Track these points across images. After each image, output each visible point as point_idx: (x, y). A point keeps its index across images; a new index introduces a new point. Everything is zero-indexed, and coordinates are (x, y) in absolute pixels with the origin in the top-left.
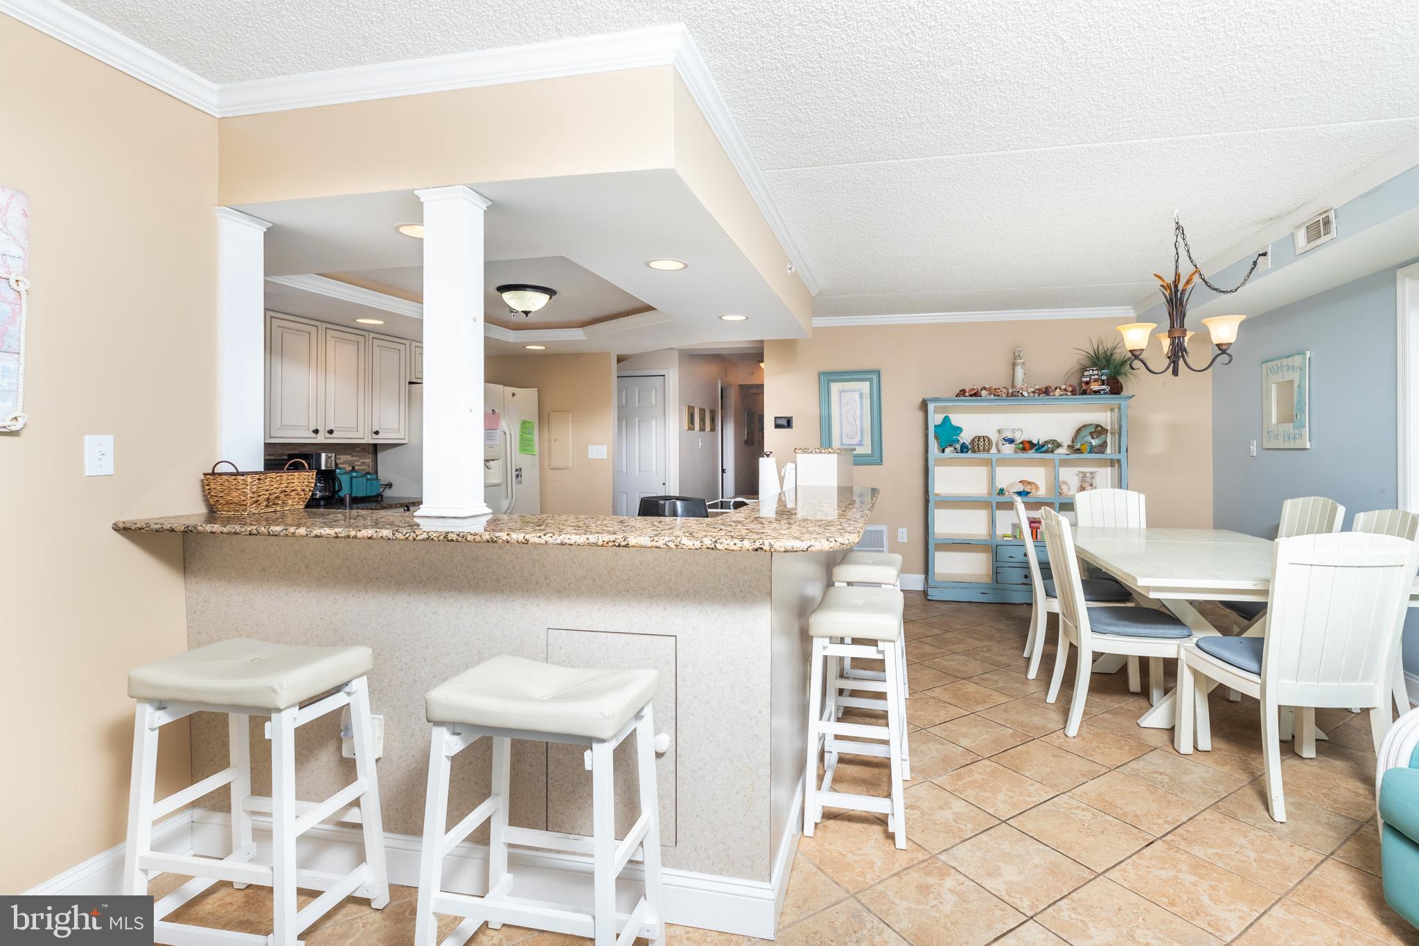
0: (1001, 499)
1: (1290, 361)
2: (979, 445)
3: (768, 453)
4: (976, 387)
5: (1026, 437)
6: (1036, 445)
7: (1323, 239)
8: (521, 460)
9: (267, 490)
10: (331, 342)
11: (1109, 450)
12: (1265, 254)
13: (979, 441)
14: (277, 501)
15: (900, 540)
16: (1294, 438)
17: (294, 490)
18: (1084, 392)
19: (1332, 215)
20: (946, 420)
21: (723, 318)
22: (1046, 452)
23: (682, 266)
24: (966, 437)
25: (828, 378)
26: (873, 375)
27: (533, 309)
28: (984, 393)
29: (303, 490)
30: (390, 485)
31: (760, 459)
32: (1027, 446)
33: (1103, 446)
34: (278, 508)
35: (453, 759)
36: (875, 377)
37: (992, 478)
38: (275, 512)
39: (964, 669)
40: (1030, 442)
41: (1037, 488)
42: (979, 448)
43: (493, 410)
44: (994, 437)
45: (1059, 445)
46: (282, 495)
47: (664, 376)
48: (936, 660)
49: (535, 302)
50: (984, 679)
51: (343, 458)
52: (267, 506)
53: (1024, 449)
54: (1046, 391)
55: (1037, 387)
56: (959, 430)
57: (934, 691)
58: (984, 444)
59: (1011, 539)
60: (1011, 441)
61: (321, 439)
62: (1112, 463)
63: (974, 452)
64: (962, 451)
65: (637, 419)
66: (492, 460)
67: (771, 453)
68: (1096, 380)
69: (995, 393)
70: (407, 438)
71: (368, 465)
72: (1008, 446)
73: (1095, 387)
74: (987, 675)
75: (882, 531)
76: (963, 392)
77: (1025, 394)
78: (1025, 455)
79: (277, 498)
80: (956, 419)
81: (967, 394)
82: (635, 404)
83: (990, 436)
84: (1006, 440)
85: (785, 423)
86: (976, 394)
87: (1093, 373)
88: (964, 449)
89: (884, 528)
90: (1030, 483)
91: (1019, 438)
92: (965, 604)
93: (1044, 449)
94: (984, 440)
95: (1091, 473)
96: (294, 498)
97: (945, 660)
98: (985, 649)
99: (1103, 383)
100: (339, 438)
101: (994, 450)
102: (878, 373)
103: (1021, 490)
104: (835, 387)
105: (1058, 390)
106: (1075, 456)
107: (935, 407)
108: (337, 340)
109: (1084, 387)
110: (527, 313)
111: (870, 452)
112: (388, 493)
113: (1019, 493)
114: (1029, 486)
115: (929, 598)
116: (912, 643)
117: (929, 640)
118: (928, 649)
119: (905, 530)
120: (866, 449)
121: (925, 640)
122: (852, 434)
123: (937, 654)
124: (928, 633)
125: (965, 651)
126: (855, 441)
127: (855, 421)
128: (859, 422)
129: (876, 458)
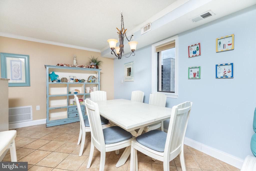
0: (70, 95)
1: (130, 64)
2: (64, 80)
4: (62, 64)
5: (77, 78)
6: (79, 80)
7: (148, 30)
12: (133, 35)
13: (63, 79)
15: (37, 110)
16: (131, 79)
18: (91, 68)
19: (150, 24)
22: (82, 82)
24: (60, 78)
25: (5, 55)
28: (65, 65)
32: (77, 80)
33: (95, 81)
36: (27, 58)
37: (68, 90)
39: (55, 161)
40: (78, 80)
41: (79, 91)
42: (63, 81)
44: (68, 78)
45: (85, 81)
48: (44, 160)
53: (76, 81)
54: (82, 67)
55: (79, 65)
56: (58, 76)
58: (65, 80)
59: (73, 105)
60: (73, 79)
63: (62, 82)
64: (58, 82)
68: (93, 65)
69: (68, 66)
73: (93, 67)
75: (30, 108)
76: (58, 65)
77: (76, 67)
78: (76, 83)
80: (56, 72)
81: (60, 65)
83: (67, 78)
84: (71, 79)
86: (62, 66)
87: (92, 63)
88: (59, 81)
89: (31, 106)
90: (77, 90)
91: (75, 79)
92: (59, 126)
93: (81, 81)
94: (65, 79)
98: (64, 145)
99: (95, 66)
101: (68, 82)
102: (28, 56)
103: (75, 92)
105: (85, 67)
106: (89, 83)
107: (49, 68)
109: (91, 67)
111: (25, 82)
113: (75, 93)
114: (77, 91)
115: (47, 126)
116: (35, 152)
117: (43, 148)
118: (42, 153)
119: (39, 106)
120: (23, 81)
121: (42, 148)
122: (17, 76)
123: (45, 155)
124: (43, 144)
125: (57, 149)
126: (18, 78)
127: (18, 71)
128: (20, 72)
129: (27, 84)
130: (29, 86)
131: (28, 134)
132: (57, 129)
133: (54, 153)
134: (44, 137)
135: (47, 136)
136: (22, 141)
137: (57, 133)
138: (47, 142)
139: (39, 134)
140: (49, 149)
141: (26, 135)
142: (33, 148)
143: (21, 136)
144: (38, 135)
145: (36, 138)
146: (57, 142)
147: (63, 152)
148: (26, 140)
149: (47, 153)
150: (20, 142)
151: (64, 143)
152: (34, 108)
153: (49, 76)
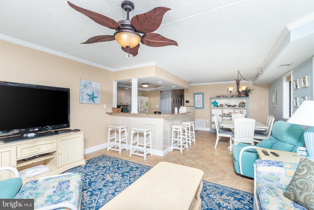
0: (224, 115)
1: (274, 91)
2: (221, 106)
5: (230, 104)
6: (231, 106)
8: (146, 107)
10: (122, 92)
11: (246, 107)
12: (259, 74)
18: (240, 96)
20: (215, 101)
21: (172, 87)
25: (195, 94)
26: (203, 94)
28: (221, 97)
33: (244, 106)
35: (134, 134)
37: (222, 111)
43: (142, 100)
44: (224, 104)
45: (236, 106)
47: (169, 94)
49: (147, 86)
51: (123, 107)
53: (229, 106)
54: (233, 96)
55: (231, 96)
56: (217, 103)
61: (121, 104)
62: (246, 109)
64: (218, 107)
66: (142, 107)
69: (223, 97)
72: (226, 106)
73: (242, 95)
76: (217, 96)
77: (229, 97)
78: (229, 108)
79: (118, 111)
80: (217, 101)
85: (187, 102)
86: (220, 97)
90: (230, 113)
91: (228, 104)
93: (233, 107)
95: (242, 111)
96: (120, 111)
100: (123, 104)
101: (224, 107)
102: (203, 93)
104: (196, 96)
106: (239, 108)
107: (212, 99)
110: (145, 87)
113: (228, 114)
115: (211, 132)
119: (208, 120)
120: (201, 106)
122: (199, 104)
127: (199, 101)
129: (203, 108)
130: (204, 109)
152: (206, 121)
153: (213, 103)
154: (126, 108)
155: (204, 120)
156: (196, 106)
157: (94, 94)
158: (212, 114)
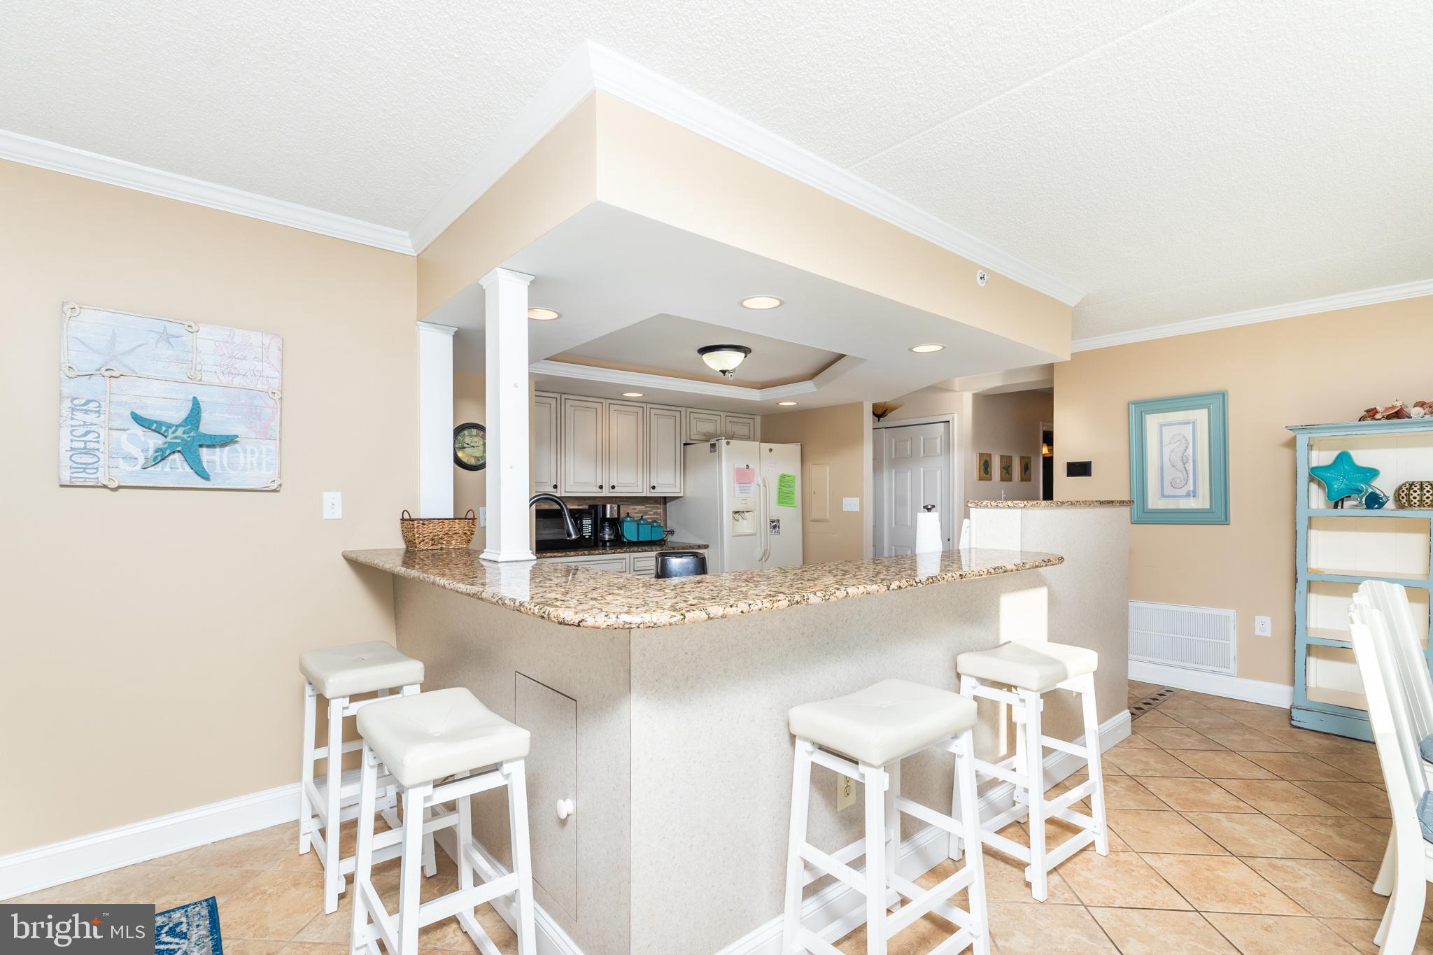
2: (1416, 495)
3: (929, 507)
4: (1397, 405)
8: (778, 512)
9: (431, 533)
10: (614, 415)
13: (1410, 489)
14: (441, 541)
15: (1258, 632)
17: (456, 533)
20: (1343, 458)
21: (914, 350)
23: (777, 303)
25: (1141, 408)
26: (1214, 402)
27: (730, 368)
28: (1412, 413)
29: (465, 533)
30: (672, 532)
31: (918, 514)
34: (444, 547)
36: (1217, 403)
38: (441, 549)
39: (1253, 841)
42: (1408, 501)
43: (747, 465)
46: (445, 537)
47: (949, 421)
48: (1214, 815)
49: (732, 360)
50: (1274, 867)
52: (432, 545)
56: (1372, 473)
57: (1161, 859)
61: (606, 493)
63: (1397, 506)
64: (1373, 506)
65: (922, 469)
66: (747, 512)
67: (934, 506)
70: (682, 492)
71: (659, 514)
74: (1289, 863)
75: (1227, 619)
76: (1371, 414)
79: (442, 538)
80: (1365, 456)
81: (1379, 416)
82: (920, 454)
85: (1079, 469)
86: (1397, 415)
96: (457, 540)
97: (1231, 820)
100: (620, 492)
102: (1223, 395)
104: (1153, 419)
107: (1311, 438)
108: (619, 412)
110: (724, 372)
111: (1209, 506)
112: (670, 538)
115: (1293, 723)
116: (1196, 782)
117: (1231, 785)
118: (1216, 796)
119: (1268, 620)
120: (1201, 502)
121: (1225, 783)
122: (1178, 481)
123: (1225, 808)
124: (1241, 774)
125: (1286, 817)
126: (1183, 492)
127: (1184, 464)
128: (1190, 466)
129: (1218, 514)
130: (1226, 521)
131: (1206, 719)
132: (1341, 752)
133: (1263, 821)
134: (1261, 756)
135: (1272, 757)
136: (1172, 731)
137: (1329, 768)
138: (1261, 774)
139: (1247, 736)
140: (1255, 799)
141: (1197, 721)
142: (1197, 766)
143: (1178, 716)
144: (1238, 738)
145: (1226, 744)
146: (1304, 794)
147: (1306, 836)
148: (1188, 736)
149: (1238, 807)
150: (1166, 734)
151: (1339, 813)
152: (1246, 626)
153: (1316, 475)
154: (652, 513)
155: (1231, 613)
156: (1155, 502)
157: (205, 417)
158: (1313, 564)
